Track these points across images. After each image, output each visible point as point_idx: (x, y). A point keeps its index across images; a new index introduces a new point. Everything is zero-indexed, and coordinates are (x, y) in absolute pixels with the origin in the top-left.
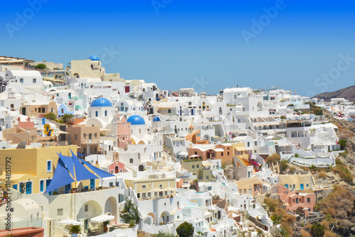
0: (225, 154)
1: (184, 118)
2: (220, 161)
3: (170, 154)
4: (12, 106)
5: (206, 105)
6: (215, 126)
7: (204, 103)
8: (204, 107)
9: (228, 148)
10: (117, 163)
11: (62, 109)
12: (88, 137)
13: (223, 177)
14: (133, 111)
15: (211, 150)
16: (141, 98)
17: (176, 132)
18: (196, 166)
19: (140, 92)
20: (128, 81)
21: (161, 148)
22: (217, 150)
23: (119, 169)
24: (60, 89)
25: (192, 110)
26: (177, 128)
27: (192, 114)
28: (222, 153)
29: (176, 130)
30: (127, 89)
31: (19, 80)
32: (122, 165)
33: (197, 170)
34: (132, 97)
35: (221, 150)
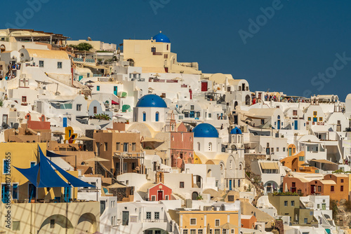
0: (337, 189)
1: (282, 132)
2: (327, 198)
3: (253, 183)
4: (24, 98)
5: (318, 116)
6: (327, 147)
7: (315, 113)
8: (315, 119)
9: (342, 181)
10: (161, 187)
11: (95, 108)
12: (122, 147)
13: (331, 222)
14: (208, 118)
15: (316, 182)
16: (222, 100)
17: (268, 153)
18: (289, 203)
19: (223, 92)
20: (206, 75)
21: (242, 174)
22: (325, 182)
23: (164, 196)
24: (102, 80)
25: (296, 122)
26: (270, 147)
27: (296, 128)
28: (332, 188)
29: (268, 149)
30: (204, 86)
31: (37, 63)
32: (168, 190)
33: (291, 208)
34: (210, 97)
35: (332, 182)
